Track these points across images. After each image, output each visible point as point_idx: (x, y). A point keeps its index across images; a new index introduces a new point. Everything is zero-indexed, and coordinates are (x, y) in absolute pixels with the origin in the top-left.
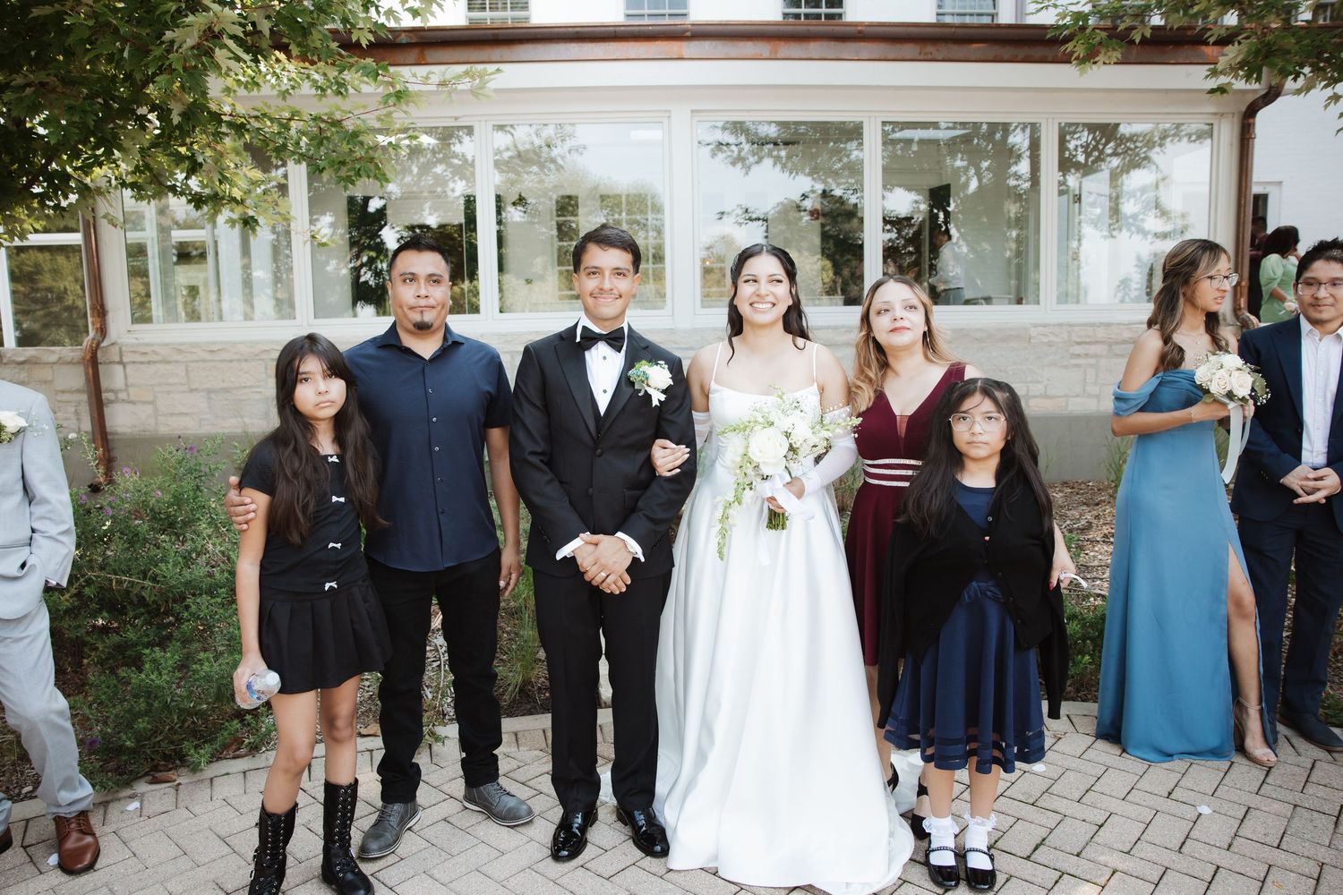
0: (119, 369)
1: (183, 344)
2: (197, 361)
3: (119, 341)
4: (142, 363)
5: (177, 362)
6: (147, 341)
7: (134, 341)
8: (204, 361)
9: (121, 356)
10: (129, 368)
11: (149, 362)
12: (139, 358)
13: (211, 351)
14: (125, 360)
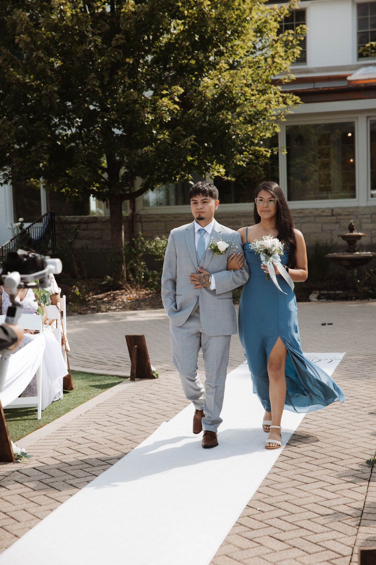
0: (140, 224)
1: (164, 214)
2: (169, 221)
3: (140, 213)
4: (148, 222)
5: (162, 221)
6: (150, 213)
7: (145, 213)
8: (172, 221)
9: (141, 218)
10: (144, 224)
11: (151, 222)
12: (148, 220)
13: (175, 217)
14: (142, 220)
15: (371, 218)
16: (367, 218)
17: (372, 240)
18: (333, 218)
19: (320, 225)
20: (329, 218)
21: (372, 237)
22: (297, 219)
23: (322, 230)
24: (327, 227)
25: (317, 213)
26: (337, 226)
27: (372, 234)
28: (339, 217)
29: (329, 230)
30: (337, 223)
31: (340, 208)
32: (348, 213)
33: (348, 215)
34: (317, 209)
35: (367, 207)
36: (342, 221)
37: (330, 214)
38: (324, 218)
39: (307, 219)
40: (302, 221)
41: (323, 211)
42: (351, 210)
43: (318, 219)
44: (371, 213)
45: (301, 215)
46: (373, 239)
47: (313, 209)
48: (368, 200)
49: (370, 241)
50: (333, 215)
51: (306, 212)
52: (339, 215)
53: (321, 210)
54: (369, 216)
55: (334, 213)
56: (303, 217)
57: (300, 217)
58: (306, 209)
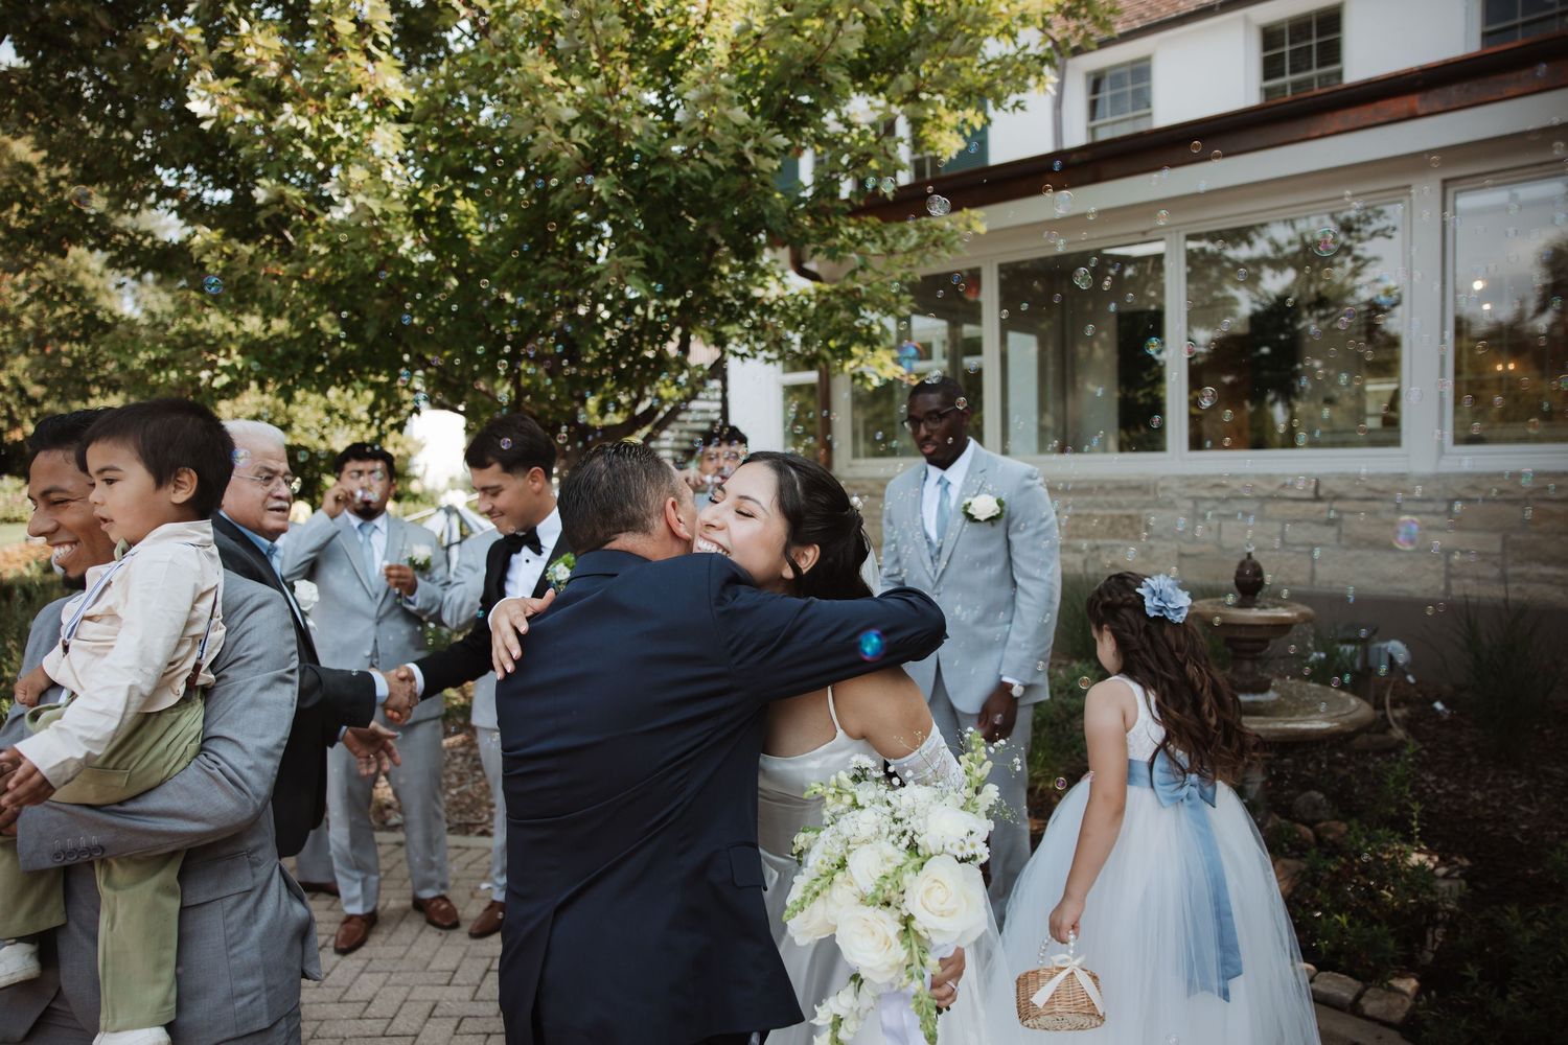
15: (1449, 512)
16: (1435, 513)
17: (1448, 586)
18: (1319, 506)
19: (1277, 527)
20: (1304, 505)
21: (1449, 576)
22: (1208, 505)
23: (1283, 542)
24: (1296, 534)
25: (1268, 488)
26: (1331, 532)
27: (1449, 565)
28: (1336, 505)
29: (1303, 544)
30: (1330, 523)
31: (1342, 476)
32: (1370, 494)
33: (1367, 499)
34: (1270, 478)
35: (1438, 477)
36: (1346, 517)
37: (1310, 495)
38: (1289, 504)
39: (1238, 506)
40: (1223, 510)
41: (1284, 486)
42: (1380, 486)
43: (1269, 508)
44: (1451, 496)
45: (1218, 493)
46: (1454, 583)
47: (1258, 476)
48: (1441, 452)
49: (1442, 587)
50: (1317, 498)
51: (1236, 485)
52: (1338, 497)
53: (1282, 481)
54: (1443, 507)
55: (1322, 493)
56: (1225, 501)
57: (1217, 499)
58: (1237, 477)
